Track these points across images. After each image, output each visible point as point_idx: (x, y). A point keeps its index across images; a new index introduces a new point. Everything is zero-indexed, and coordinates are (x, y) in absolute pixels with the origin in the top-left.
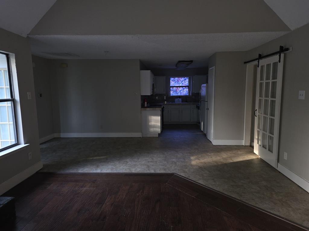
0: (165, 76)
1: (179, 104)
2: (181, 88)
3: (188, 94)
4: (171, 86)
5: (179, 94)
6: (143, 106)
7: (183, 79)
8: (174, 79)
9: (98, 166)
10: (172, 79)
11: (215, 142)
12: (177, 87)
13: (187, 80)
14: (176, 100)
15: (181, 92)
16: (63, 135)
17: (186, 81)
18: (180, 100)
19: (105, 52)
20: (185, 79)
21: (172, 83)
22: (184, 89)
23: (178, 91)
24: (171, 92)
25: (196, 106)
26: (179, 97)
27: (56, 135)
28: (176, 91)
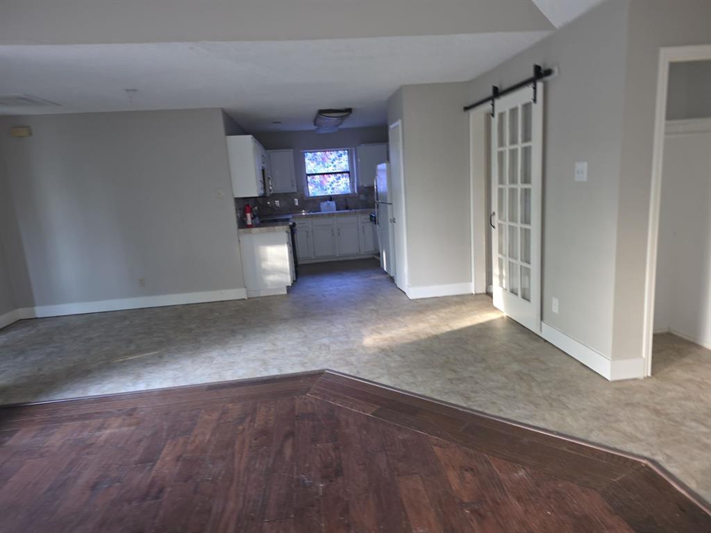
0: (292, 150)
1: (330, 215)
2: (333, 178)
3: (349, 191)
4: (308, 172)
5: (329, 192)
6: (242, 224)
7: (333, 155)
8: (315, 155)
9: (138, 376)
10: (309, 155)
11: (414, 292)
12: (323, 174)
13: (345, 157)
14: (324, 205)
15: (334, 186)
16: (40, 311)
17: (342, 160)
18: (333, 204)
19: (127, 90)
20: (341, 156)
21: (310, 167)
22: (339, 178)
23: (327, 185)
24: (310, 188)
25: (369, 217)
26: (330, 198)
27: (22, 313)
28: (321, 184)
